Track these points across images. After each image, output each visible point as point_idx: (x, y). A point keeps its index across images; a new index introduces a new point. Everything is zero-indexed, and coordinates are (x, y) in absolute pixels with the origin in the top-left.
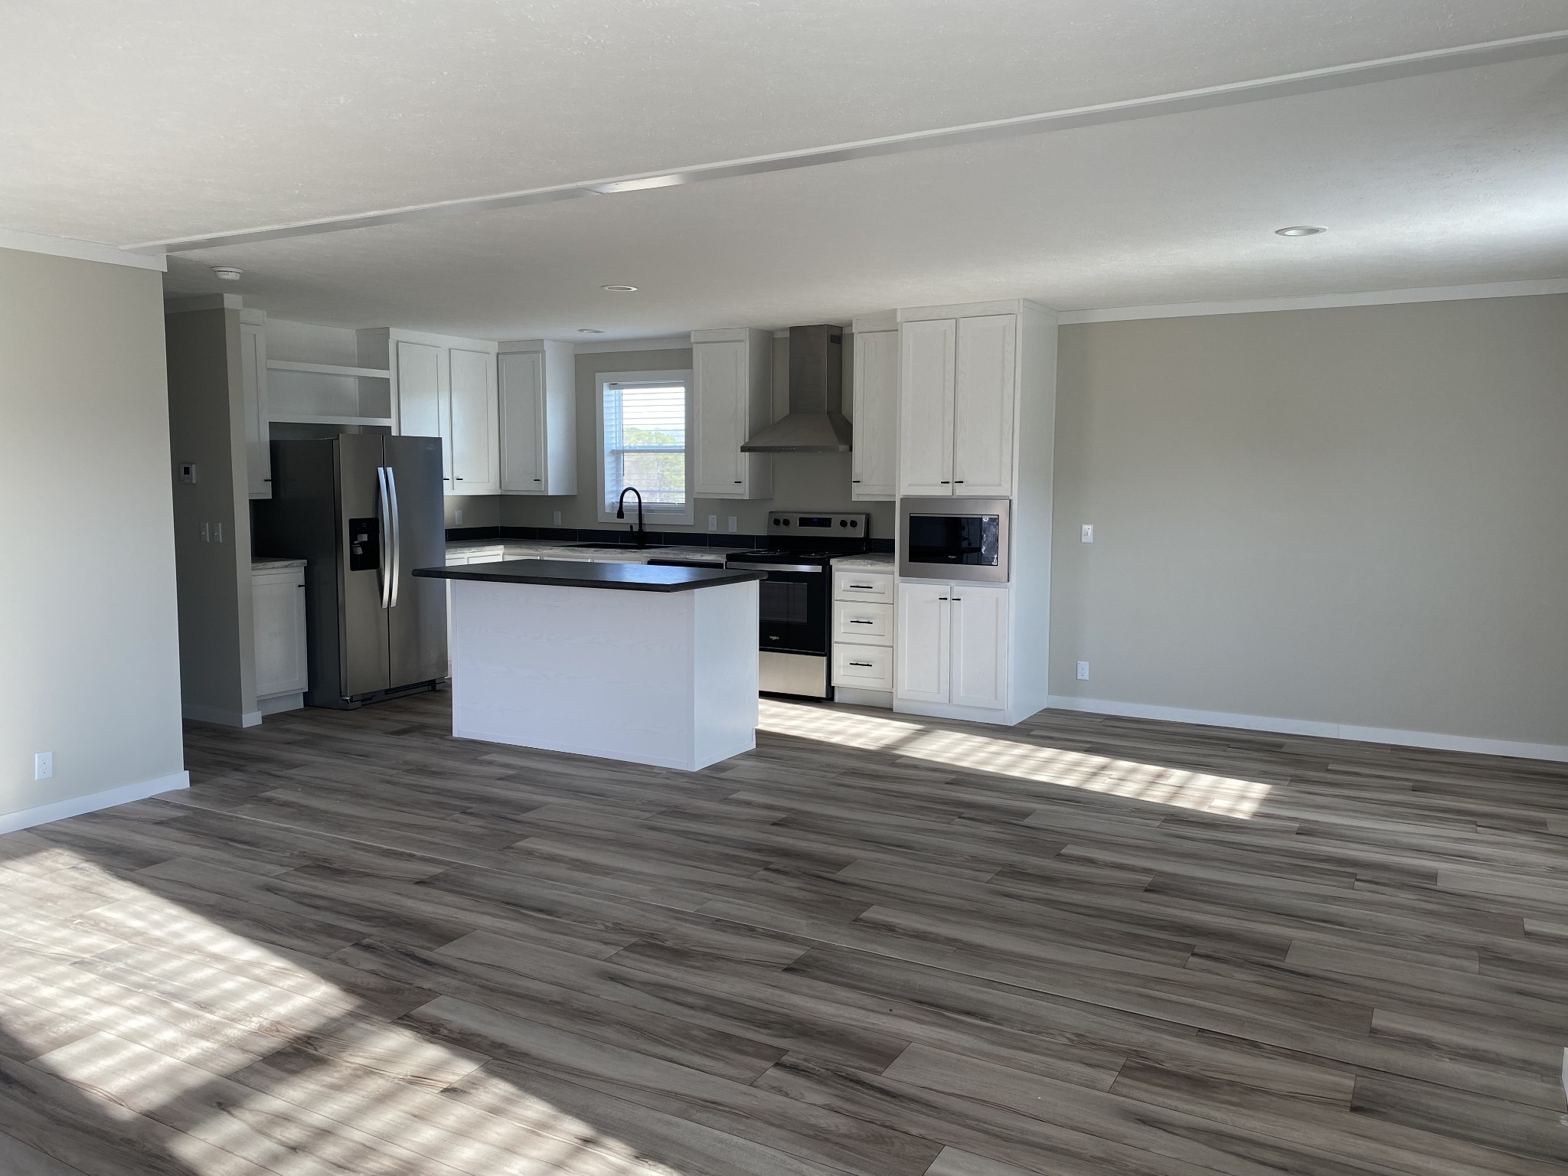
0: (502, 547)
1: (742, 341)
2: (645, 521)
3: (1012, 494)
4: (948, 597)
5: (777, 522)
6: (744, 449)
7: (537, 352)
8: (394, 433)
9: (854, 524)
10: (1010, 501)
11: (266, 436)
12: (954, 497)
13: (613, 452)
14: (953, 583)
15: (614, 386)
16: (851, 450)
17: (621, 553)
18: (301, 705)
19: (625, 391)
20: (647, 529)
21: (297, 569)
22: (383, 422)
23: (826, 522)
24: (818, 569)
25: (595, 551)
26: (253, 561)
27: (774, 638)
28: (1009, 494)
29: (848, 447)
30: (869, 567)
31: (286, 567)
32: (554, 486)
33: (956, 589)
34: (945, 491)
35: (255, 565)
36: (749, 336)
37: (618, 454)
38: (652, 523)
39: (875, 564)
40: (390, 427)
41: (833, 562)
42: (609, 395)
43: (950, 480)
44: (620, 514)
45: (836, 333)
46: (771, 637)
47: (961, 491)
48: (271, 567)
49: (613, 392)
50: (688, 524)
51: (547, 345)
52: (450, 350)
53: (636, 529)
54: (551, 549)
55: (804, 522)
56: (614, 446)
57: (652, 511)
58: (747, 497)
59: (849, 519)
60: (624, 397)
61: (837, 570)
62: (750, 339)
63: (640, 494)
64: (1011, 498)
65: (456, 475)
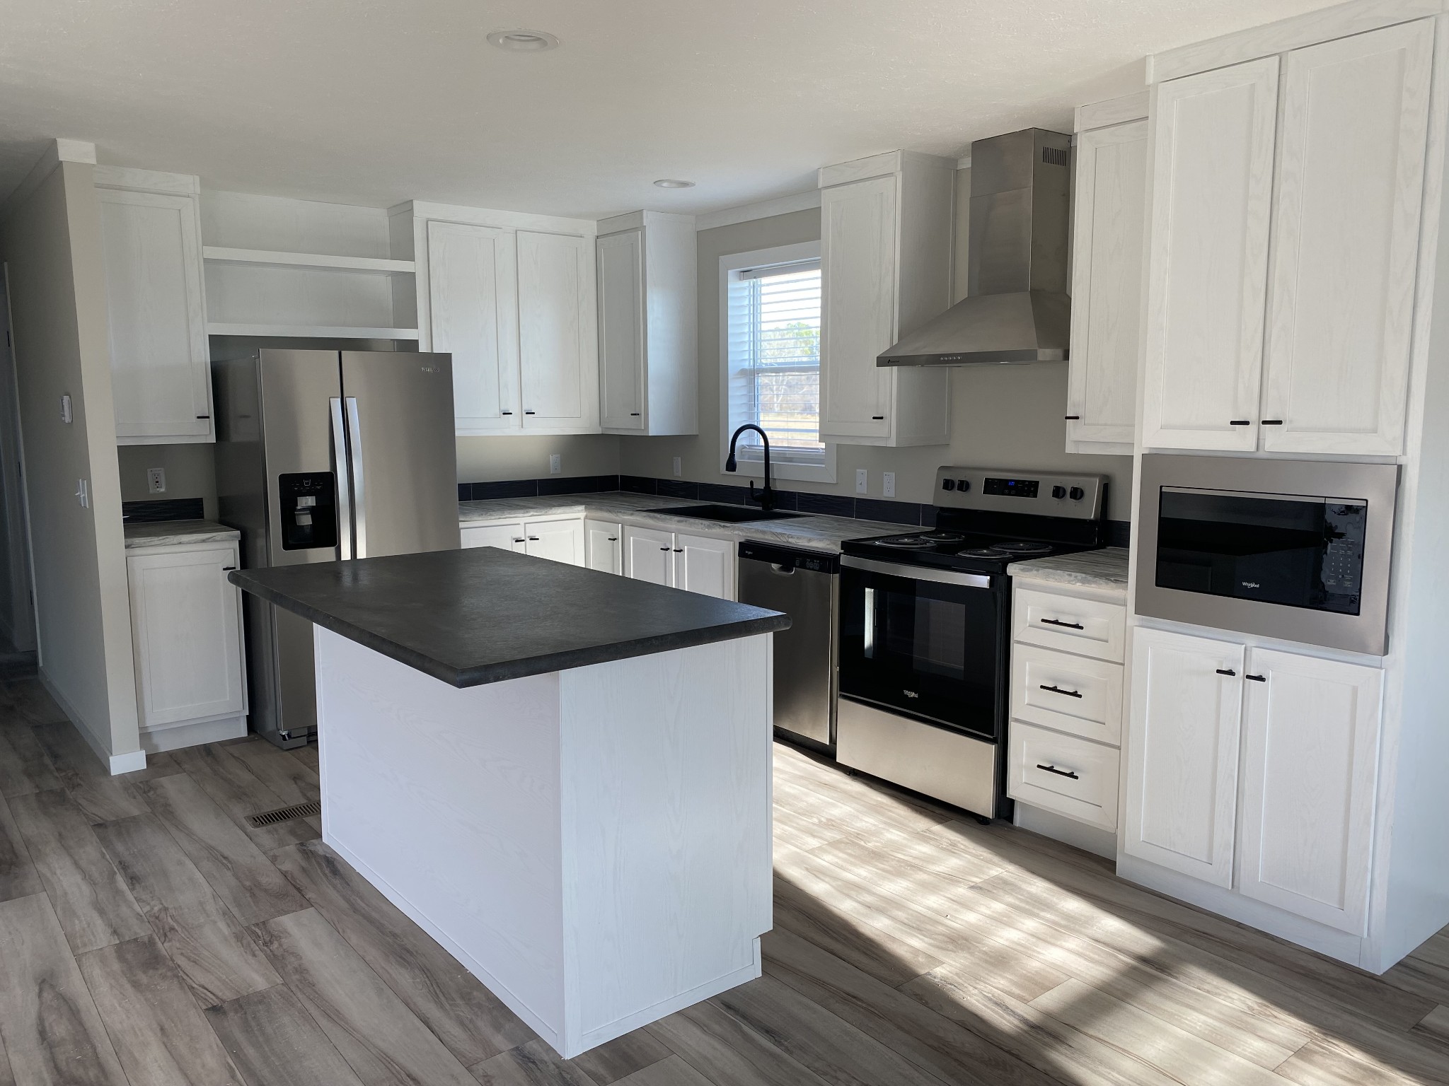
0: (582, 507)
1: (891, 174)
2: (775, 474)
3: (1404, 452)
4: (1239, 671)
5: (948, 485)
6: (884, 361)
7: (636, 229)
8: (423, 348)
9: (1077, 494)
10: (1400, 468)
11: (203, 355)
12: (1261, 454)
13: (743, 372)
14: (1251, 640)
15: (745, 274)
16: (1066, 356)
17: (709, 527)
18: (243, 732)
19: (765, 280)
20: (779, 487)
21: (226, 545)
22: (407, 334)
23: (1027, 488)
24: (982, 581)
25: (679, 521)
26: (128, 534)
27: (912, 695)
28: (1398, 452)
29: (1059, 352)
30: (1078, 587)
31: (204, 541)
32: (657, 424)
33: (1257, 654)
34: (1241, 442)
35: (130, 541)
36: (902, 163)
37: (751, 374)
38: (786, 479)
39: (1089, 582)
40: (417, 341)
41: (1012, 569)
42: (737, 290)
43: (1252, 416)
44: (731, 465)
45: (1059, 145)
46: (906, 692)
47: (1277, 442)
48: (175, 542)
49: (746, 283)
50: (826, 481)
51: (648, 219)
52: (516, 231)
53: (760, 485)
54: (632, 514)
55: (994, 486)
56: (747, 363)
57: (790, 460)
58: (892, 443)
59: (1069, 483)
60: (764, 290)
61: (1021, 586)
62: (902, 169)
63: (766, 433)
64: (1402, 461)
65: (526, 407)
